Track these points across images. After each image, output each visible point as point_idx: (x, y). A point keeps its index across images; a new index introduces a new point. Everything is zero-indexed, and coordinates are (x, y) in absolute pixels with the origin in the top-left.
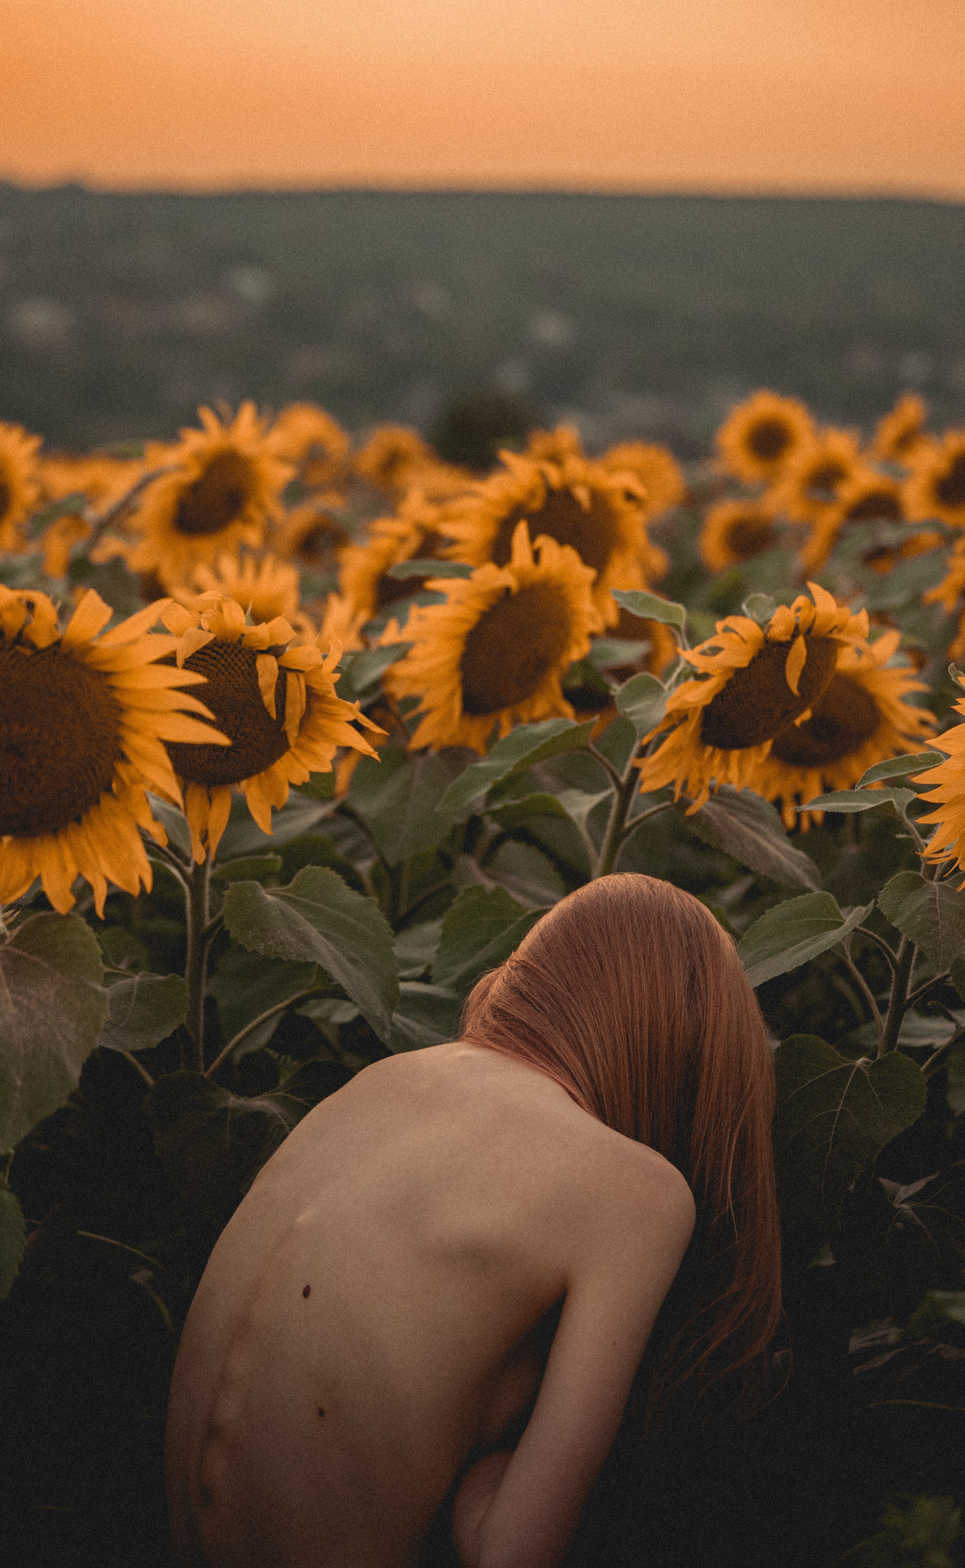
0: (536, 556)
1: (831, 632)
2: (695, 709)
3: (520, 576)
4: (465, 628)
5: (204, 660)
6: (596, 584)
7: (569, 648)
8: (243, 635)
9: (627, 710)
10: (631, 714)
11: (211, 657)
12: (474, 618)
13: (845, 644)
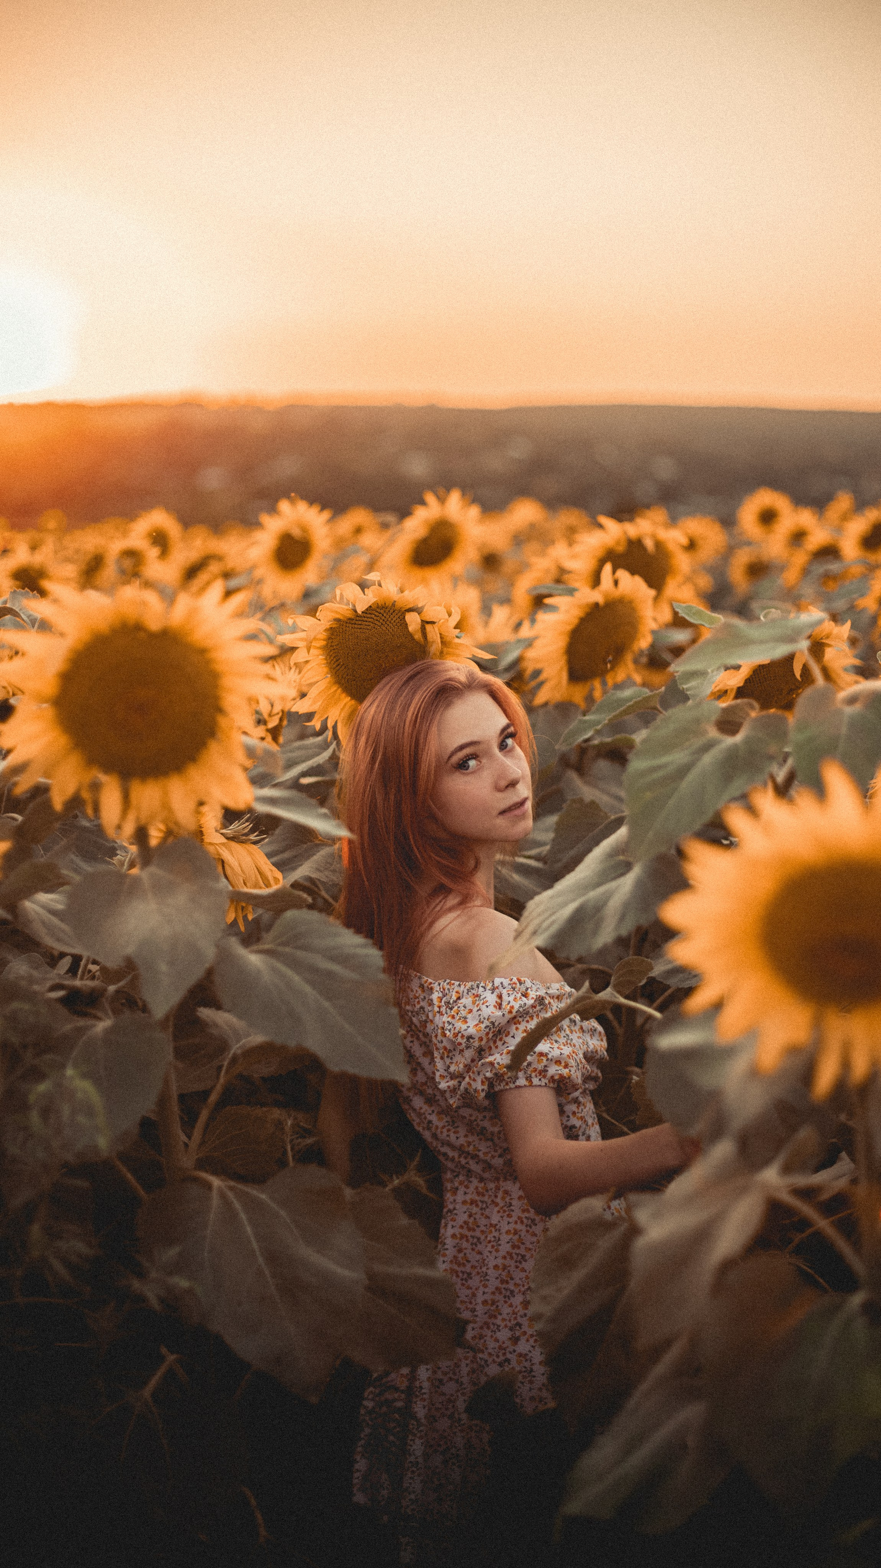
0: (616, 583)
1: (822, 639)
2: (732, 689)
3: (606, 595)
4: (569, 628)
5: (371, 618)
6: (656, 599)
7: (639, 640)
8: (395, 602)
9: (685, 687)
10: (688, 689)
11: (375, 616)
12: (576, 621)
13: (829, 645)
